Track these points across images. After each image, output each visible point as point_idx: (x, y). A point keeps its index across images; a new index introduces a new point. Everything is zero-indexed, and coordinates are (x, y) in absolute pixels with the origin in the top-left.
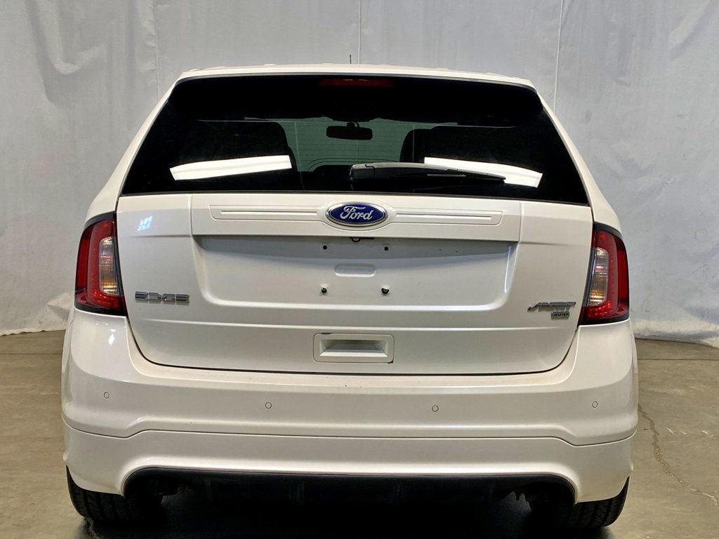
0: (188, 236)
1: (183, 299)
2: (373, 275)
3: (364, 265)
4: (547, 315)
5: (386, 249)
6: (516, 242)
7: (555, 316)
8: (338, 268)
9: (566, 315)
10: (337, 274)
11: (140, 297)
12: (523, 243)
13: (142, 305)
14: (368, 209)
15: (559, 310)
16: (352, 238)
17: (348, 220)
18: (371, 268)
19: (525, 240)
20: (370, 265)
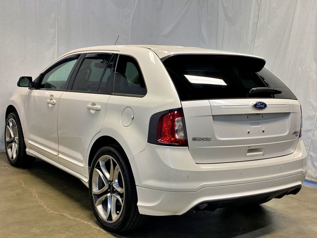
0: (211, 116)
1: (208, 139)
2: (259, 126)
6: (290, 113)
7: (296, 135)
8: (251, 124)
11: (194, 139)
12: (292, 113)
13: (194, 142)
16: (257, 114)
17: (259, 108)
18: (258, 124)
20: (259, 123)
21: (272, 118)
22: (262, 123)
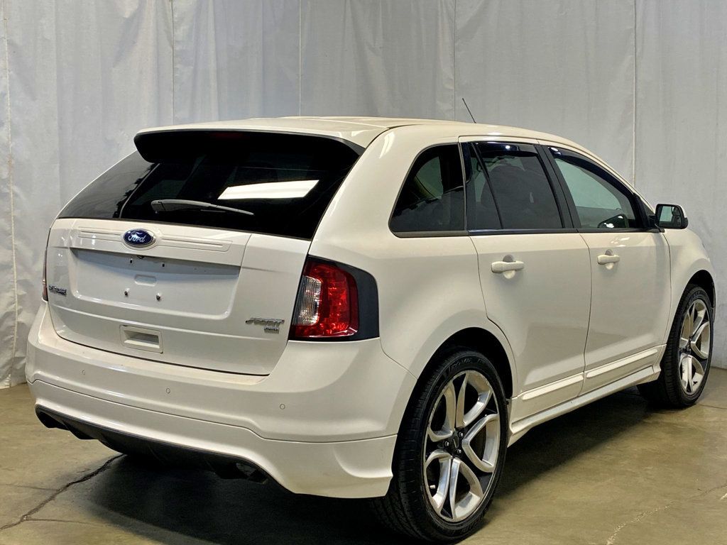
0: (68, 248)
1: (64, 293)
2: (155, 285)
3: (148, 277)
4: (261, 328)
5: (163, 265)
6: (240, 267)
7: (267, 330)
8: (137, 277)
9: (277, 331)
10: (136, 282)
12: (244, 268)
14: (143, 234)
15: (271, 326)
16: (138, 256)
18: (152, 279)
19: (246, 266)
20: (153, 277)
21: (192, 273)
22: (163, 279)
